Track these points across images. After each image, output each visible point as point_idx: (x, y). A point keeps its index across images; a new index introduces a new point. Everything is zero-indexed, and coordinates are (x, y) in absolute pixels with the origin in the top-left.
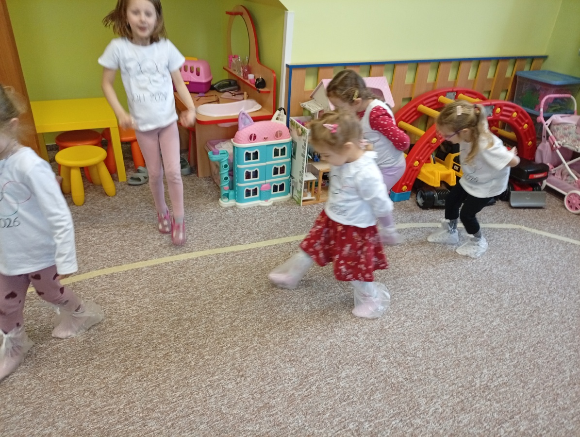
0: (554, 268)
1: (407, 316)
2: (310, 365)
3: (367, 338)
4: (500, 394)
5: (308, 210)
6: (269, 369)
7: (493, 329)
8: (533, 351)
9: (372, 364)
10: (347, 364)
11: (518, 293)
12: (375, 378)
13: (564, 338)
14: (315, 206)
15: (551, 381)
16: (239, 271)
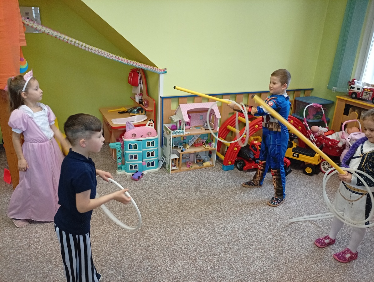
0: (310, 207)
1: (219, 234)
2: (159, 261)
3: (193, 246)
4: (264, 275)
5: (174, 176)
6: (135, 263)
7: (267, 241)
8: (287, 253)
9: (195, 260)
10: (180, 260)
11: (286, 221)
12: (195, 267)
13: (307, 246)
14: (178, 173)
15: (294, 269)
16: (128, 210)
